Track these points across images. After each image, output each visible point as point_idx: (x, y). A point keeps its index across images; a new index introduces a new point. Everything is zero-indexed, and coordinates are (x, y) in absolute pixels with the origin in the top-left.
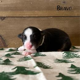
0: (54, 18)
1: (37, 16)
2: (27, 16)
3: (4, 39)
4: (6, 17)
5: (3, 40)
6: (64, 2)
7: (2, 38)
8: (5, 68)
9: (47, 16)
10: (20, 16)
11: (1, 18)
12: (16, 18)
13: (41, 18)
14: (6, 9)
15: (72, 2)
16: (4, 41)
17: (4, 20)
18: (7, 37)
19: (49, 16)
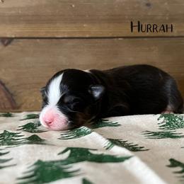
1: (87, 36)
2: (66, 36)
3: (12, 91)
4: (15, 38)
5: (9, 93)
6: (148, 5)
7: (6, 89)
8: (41, 151)
9: (110, 35)
10: (49, 36)
11: (3, 42)
12: (38, 40)
13: (96, 40)
14: (15, 19)
15: (166, 4)
16: (12, 95)
17: (10, 46)
18: (18, 86)
19: (115, 36)
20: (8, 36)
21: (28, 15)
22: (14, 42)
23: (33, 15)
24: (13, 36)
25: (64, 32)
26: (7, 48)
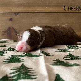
0: (63, 13)
1: (47, 12)
2: (39, 12)
4: (20, 12)
9: (56, 12)
10: (32, 12)
11: (15, 14)
12: (28, 13)
14: (20, 5)
17: (18, 15)
19: (58, 12)
20: (17, 12)
21: (25, 4)
22: (19, 14)
23: (26, 4)
24: (19, 12)
25: (38, 10)
26: (16, 16)
